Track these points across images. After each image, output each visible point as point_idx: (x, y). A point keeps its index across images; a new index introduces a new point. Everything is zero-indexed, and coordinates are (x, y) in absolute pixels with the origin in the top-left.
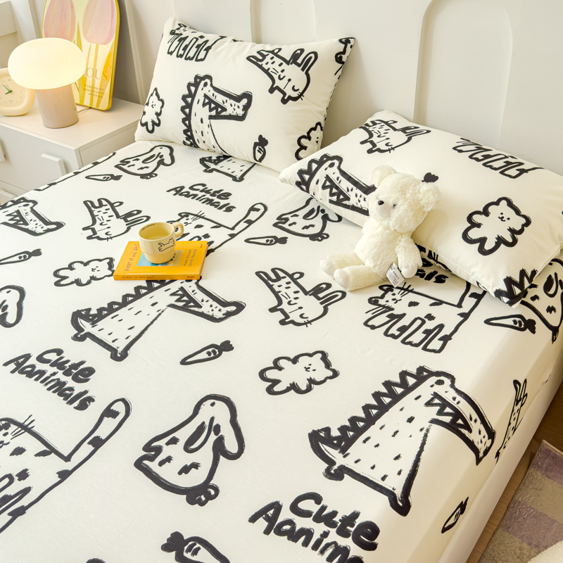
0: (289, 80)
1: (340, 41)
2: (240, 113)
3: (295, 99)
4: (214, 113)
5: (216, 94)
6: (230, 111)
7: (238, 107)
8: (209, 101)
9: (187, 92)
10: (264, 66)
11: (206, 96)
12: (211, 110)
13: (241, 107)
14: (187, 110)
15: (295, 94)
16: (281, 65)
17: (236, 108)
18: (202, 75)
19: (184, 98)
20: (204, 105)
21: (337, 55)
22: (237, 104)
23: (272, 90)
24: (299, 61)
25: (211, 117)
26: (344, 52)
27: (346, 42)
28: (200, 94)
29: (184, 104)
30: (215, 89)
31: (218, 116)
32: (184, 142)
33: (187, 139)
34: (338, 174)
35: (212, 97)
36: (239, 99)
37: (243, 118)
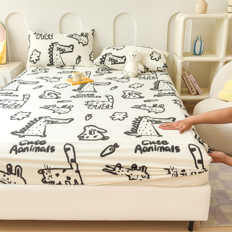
0: (83, 40)
1: (92, 30)
2: (71, 50)
3: (86, 45)
4: (61, 52)
5: (61, 46)
6: (67, 50)
8: (58, 49)
9: (50, 48)
10: (74, 37)
11: (57, 48)
12: (60, 51)
14: (51, 53)
15: (86, 44)
16: (79, 37)
17: (69, 49)
18: (54, 42)
20: (57, 50)
21: (92, 33)
22: (69, 48)
23: (79, 43)
24: (84, 35)
25: (60, 53)
28: (55, 48)
29: (49, 51)
30: (60, 45)
31: (63, 53)
32: (48, 64)
33: (50, 63)
34: (112, 56)
35: (60, 48)
36: (69, 47)
37: (72, 52)
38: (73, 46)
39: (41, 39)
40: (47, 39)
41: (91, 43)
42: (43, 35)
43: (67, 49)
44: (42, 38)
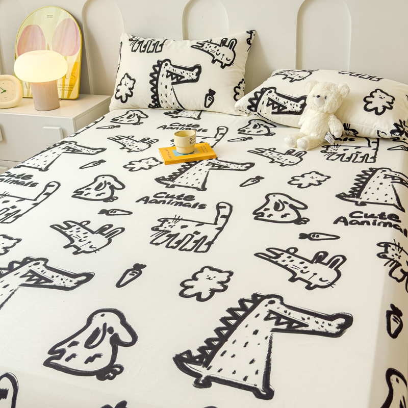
0: (223, 55)
1: (247, 32)
2: (195, 77)
3: (229, 65)
4: (175, 80)
5: (175, 69)
6: (187, 77)
7: (193, 74)
8: (170, 74)
10: (205, 49)
11: (168, 71)
12: (173, 79)
13: (195, 74)
14: (155, 82)
15: (228, 63)
16: (215, 47)
17: (191, 75)
19: (151, 75)
20: (167, 77)
21: (247, 39)
22: (191, 72)
23: (213, 62)
24: (227, 44)
25: (173, 84)
26: (251, 38)
27: (251, 32)
28: (163, 71)
29: (152, 79)
30: (174, 66)
31: (178, 82)
32: (150, 104)
33: (153, 102)
34: (276, 96)
35: (172, 71)
36: (192, 69)
37: (196, 80)
38: (199, 67)
39: (140, 52)
40: (150, 52)
41: (241, 61)
42: (145, 43)
43: (187, 75)
44: (143, 49)
